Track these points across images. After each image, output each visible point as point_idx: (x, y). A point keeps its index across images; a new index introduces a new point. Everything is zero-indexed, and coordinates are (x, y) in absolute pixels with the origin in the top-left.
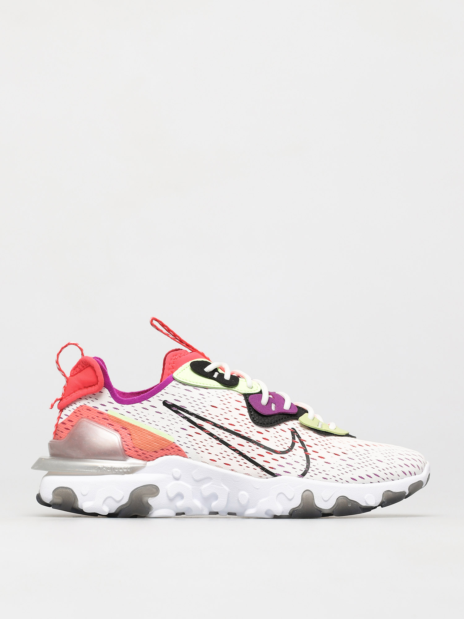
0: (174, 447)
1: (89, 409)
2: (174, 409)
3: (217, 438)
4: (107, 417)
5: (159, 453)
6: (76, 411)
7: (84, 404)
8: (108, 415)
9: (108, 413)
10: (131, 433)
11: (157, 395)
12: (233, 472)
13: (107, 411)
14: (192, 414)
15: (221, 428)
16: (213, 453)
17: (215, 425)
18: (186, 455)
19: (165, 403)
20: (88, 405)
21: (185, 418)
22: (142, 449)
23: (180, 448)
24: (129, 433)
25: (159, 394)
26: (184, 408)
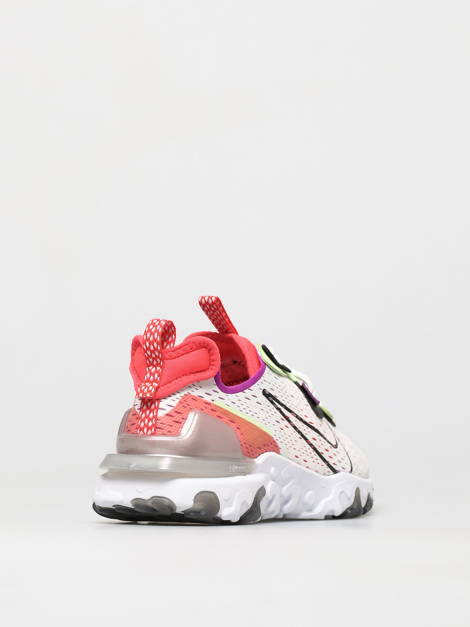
0: (272, 442)
1: (194, 399)
2: (270, 398)
3: (299, 432)
4: (215, 408)
5: (262, 449)
6: (182, 401)
7: (188, 393)
8: (215, 406)
9: (215, 403)
10: (240, 427)
11: (257, 383)
12: (307, 469)
13: (213, 401)
14: (282, 405)
15: (301, 420)
16: (298, 449)
17: (297, 417)
18: (279, 451)
19: (265, 393)
20: (192, 393)
21: (278, 409)
22: (251, 445)
23: (276, 443)
24: (237, 426)
25: (259, 382)
26: (276, 398)
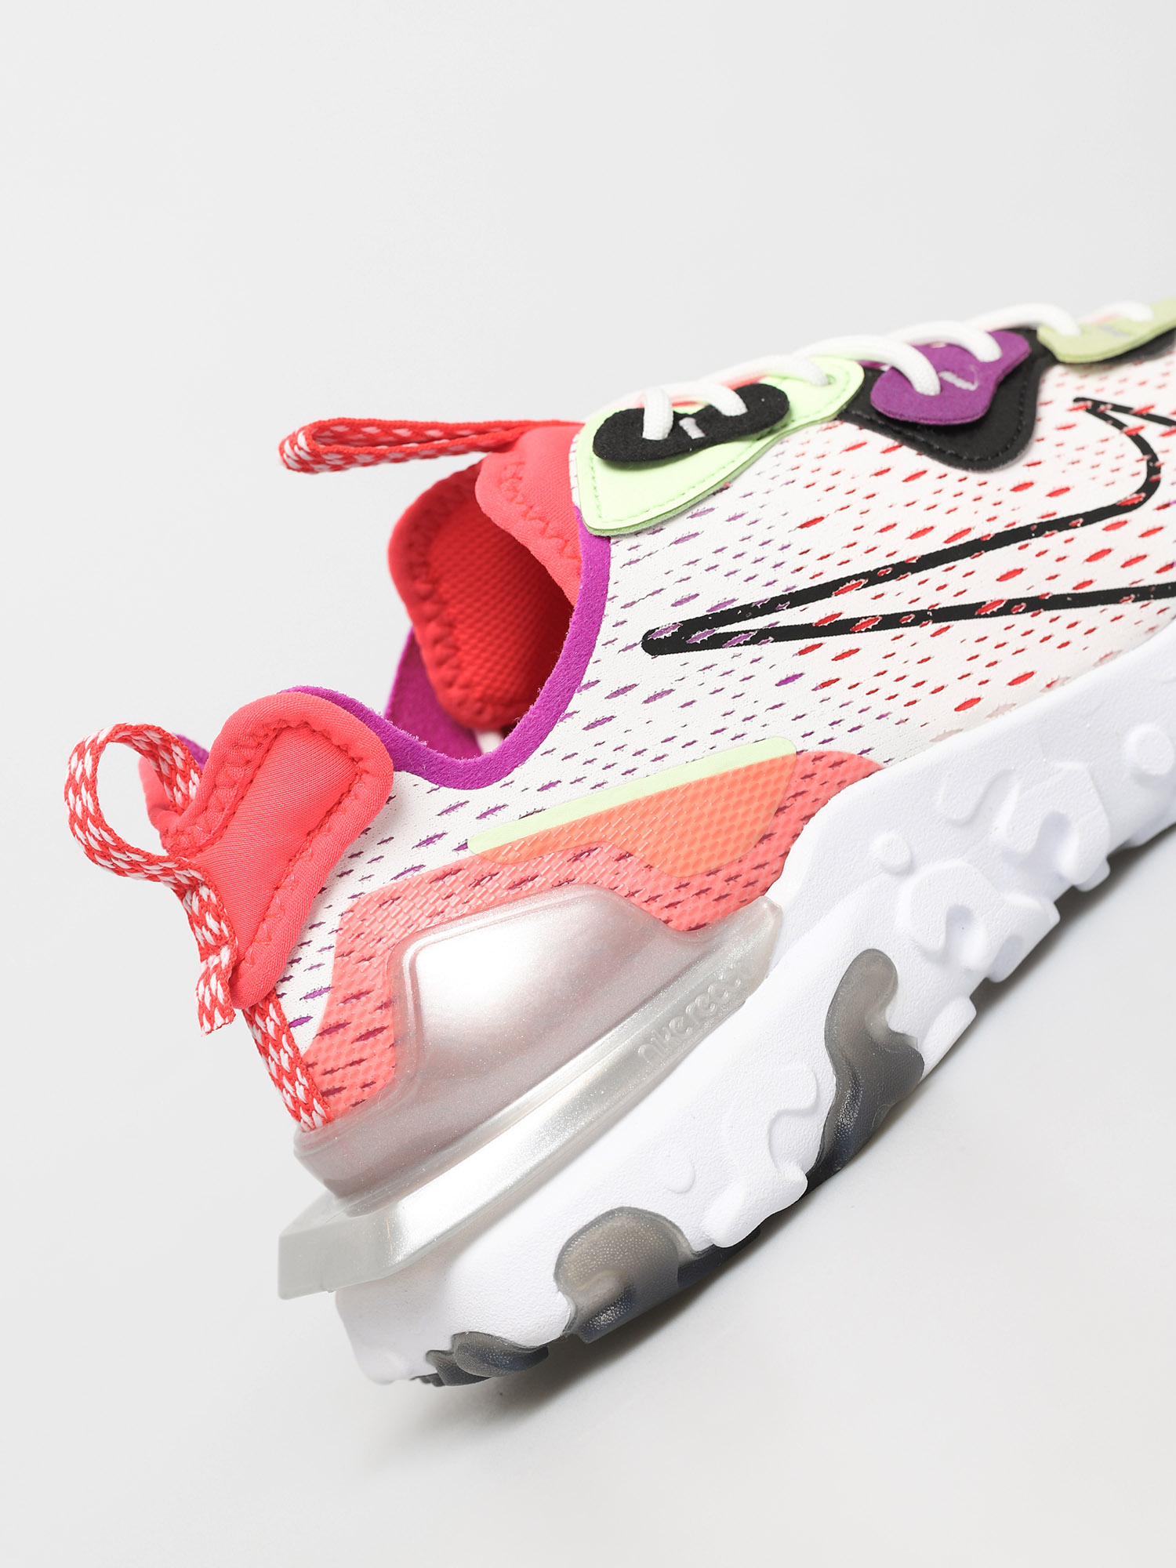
0: (809, 768)
1: (388, 899)
2: (699, 636)
3: (920, 618)
4: (486, 868)
5: (779, 832)
6: (345, 948)
7: (354, 897)
8: (483, 858)
9: (476, 848)
10: (627, 848)
11: (601, 638)
12: (1057, 692)
13: (464, 846)
14: (771, 606)
15: (900, 570)
16: (949, 678)
17: (873, 577)
18: (870, 763)
19: (654, 645)
20: (370, 888)
21: (760, 637)
22: (713, 866)
23: (830, 753)
24: (616, 853)
25: (606, 631)
26: (729, 607)
